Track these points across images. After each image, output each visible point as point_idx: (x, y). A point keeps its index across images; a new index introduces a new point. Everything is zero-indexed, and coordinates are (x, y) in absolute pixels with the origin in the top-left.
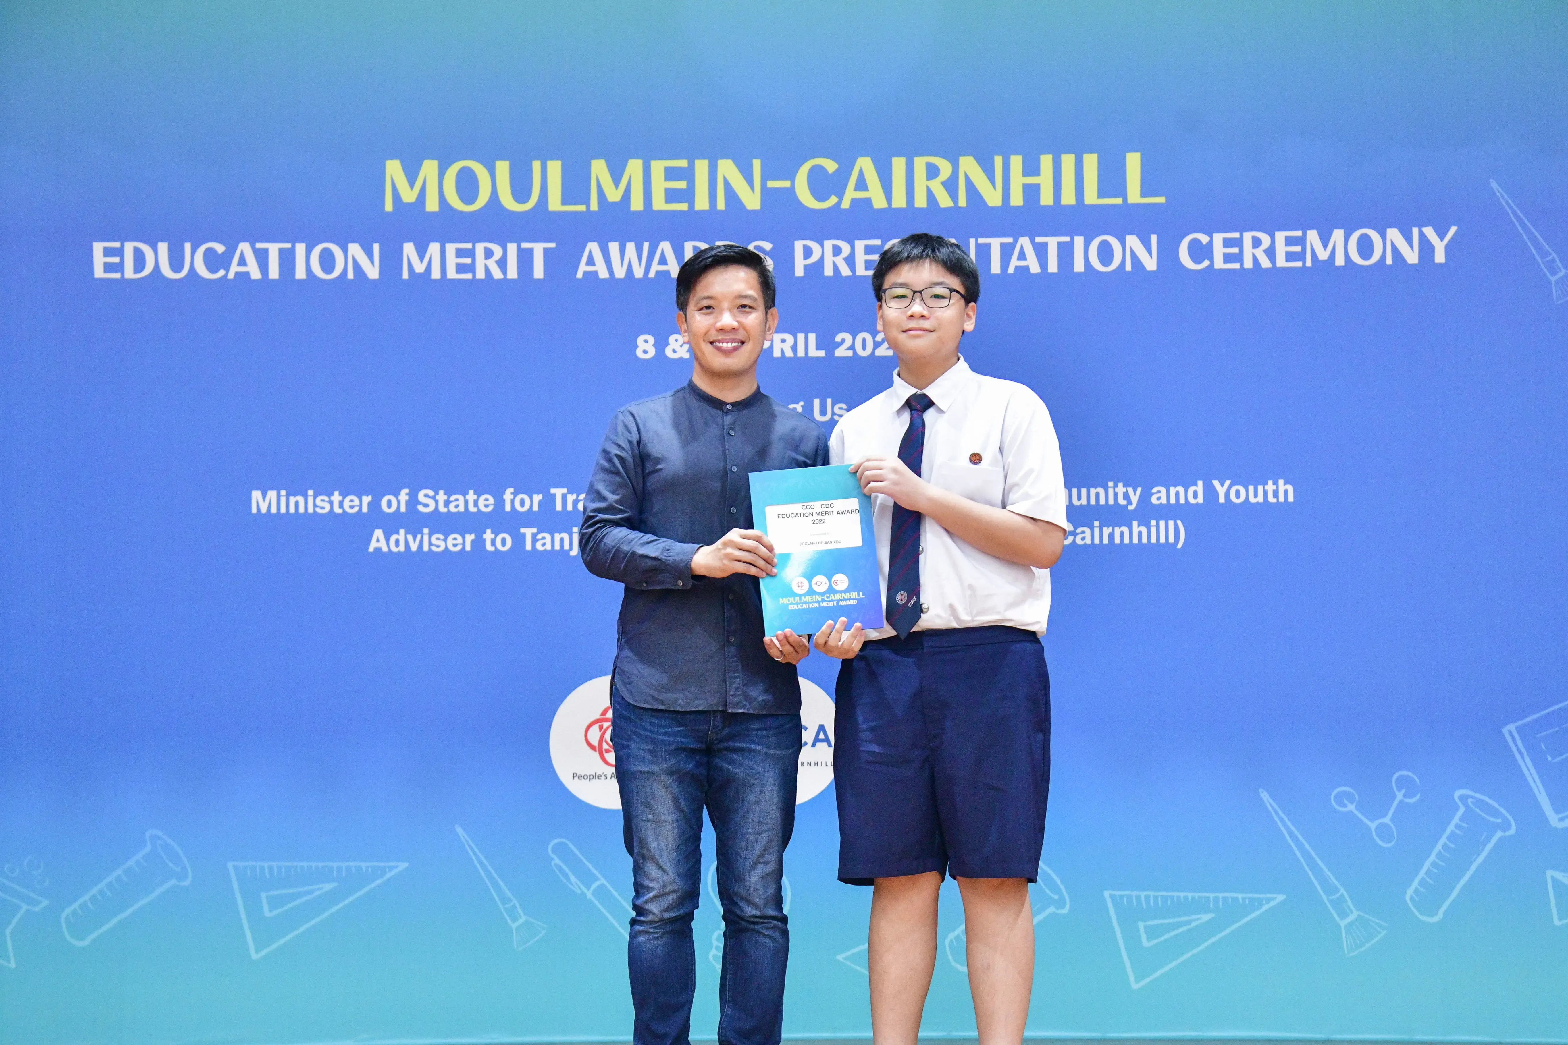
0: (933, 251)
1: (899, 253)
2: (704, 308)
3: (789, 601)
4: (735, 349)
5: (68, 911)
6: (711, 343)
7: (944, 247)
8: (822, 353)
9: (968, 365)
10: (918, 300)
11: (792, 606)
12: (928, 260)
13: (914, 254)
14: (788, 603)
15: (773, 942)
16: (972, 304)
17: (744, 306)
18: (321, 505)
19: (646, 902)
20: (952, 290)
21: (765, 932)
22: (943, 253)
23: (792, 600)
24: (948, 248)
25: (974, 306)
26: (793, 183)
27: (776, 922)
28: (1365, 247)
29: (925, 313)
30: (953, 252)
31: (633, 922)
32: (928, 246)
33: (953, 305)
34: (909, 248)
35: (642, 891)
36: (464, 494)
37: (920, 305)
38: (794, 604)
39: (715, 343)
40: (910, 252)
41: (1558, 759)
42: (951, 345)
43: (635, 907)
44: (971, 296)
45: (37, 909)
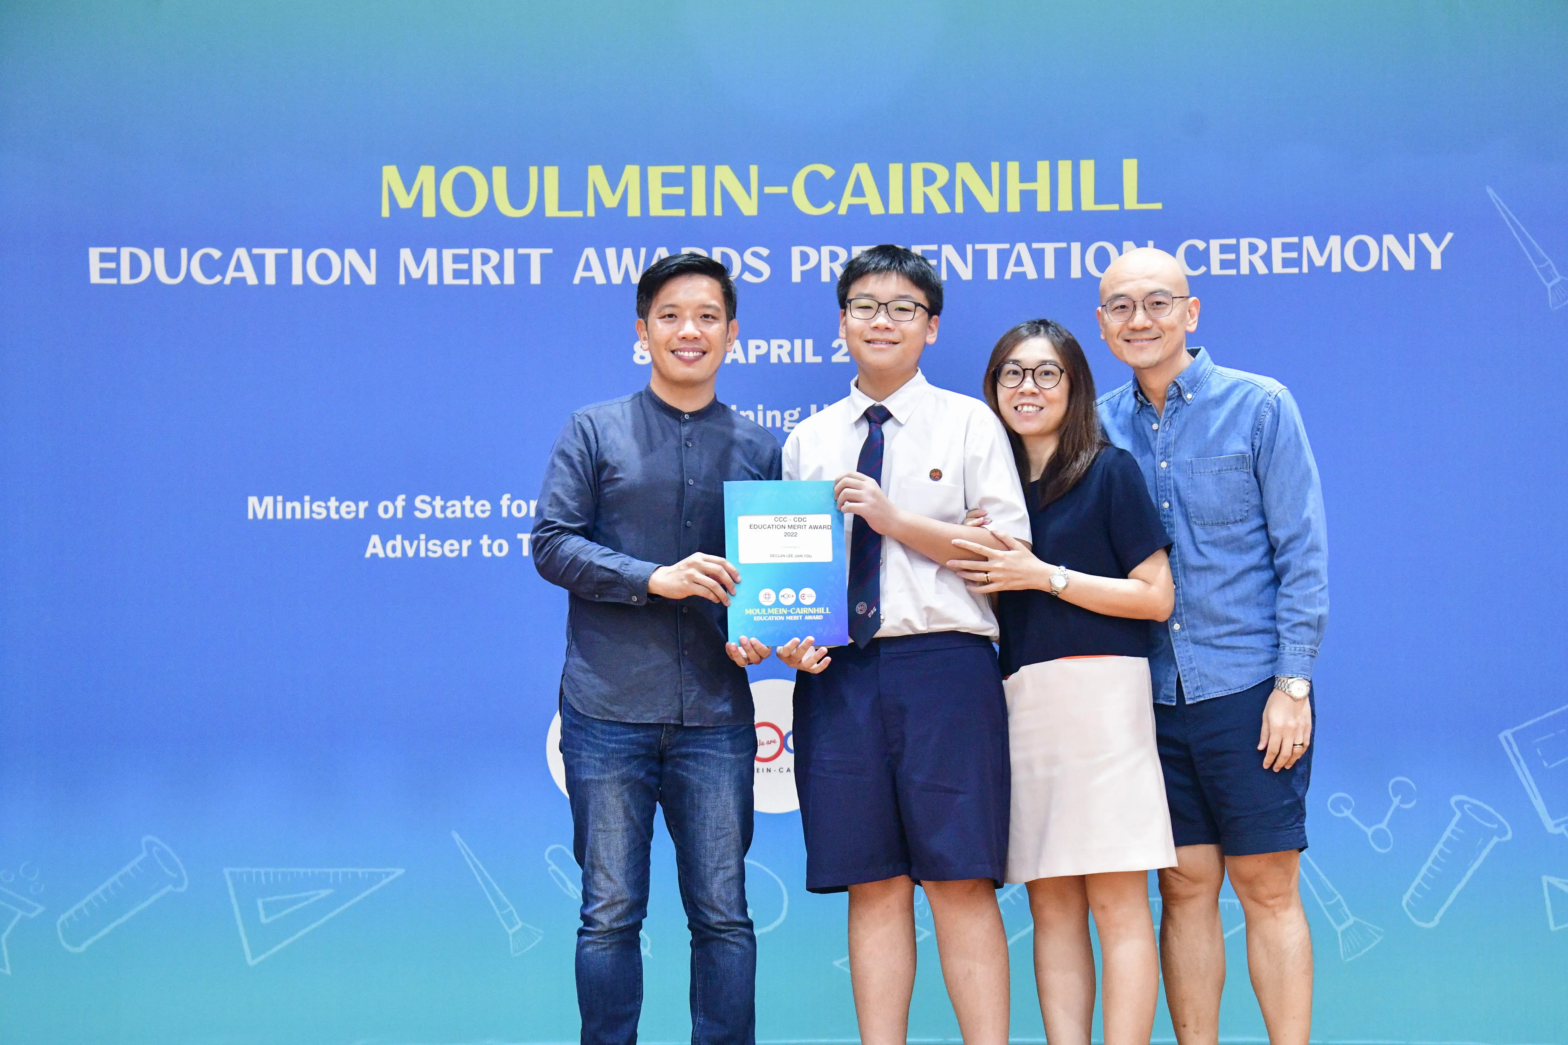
0: (900, 263)
1: (867, 264)
2: (667, 317)
3: (755, 612)
4: (697, 359)
5: (63, 917)
6: (673, 352)
7: (910, 260)
8: (819, 359)
9: (925, 378)
10: (883, 312)
11: (758, 617)
12: (895, 272)
13: (882, 266)
14: (753, 613)
15: (740, 949)
16: (935, 317)
17: (706, 316)
18: (317, 510)
19: (595, 911)
20: (917, 305)
21: (731, 939)
22: (910, 265)
23: (758, 611)
24: (914, 261)
25: (937, 318)
26: (790, 190)
27: (741, 929)
28: (1361, 254)
29: (890, 325)
30: (920, 265)
31: (581, 932)
32: (896, 258)
33: (917, 318)
34: (876, 260)
35: (590, 900)
36: (461, 499)
37: (885, 318)
38: (760, 615)
39: (677, 352)
40: (878, 264)
41: (1553, 765)
42: (913, 358)
43: (584, 917)
44: (934, 309)
45: (33, 915)
